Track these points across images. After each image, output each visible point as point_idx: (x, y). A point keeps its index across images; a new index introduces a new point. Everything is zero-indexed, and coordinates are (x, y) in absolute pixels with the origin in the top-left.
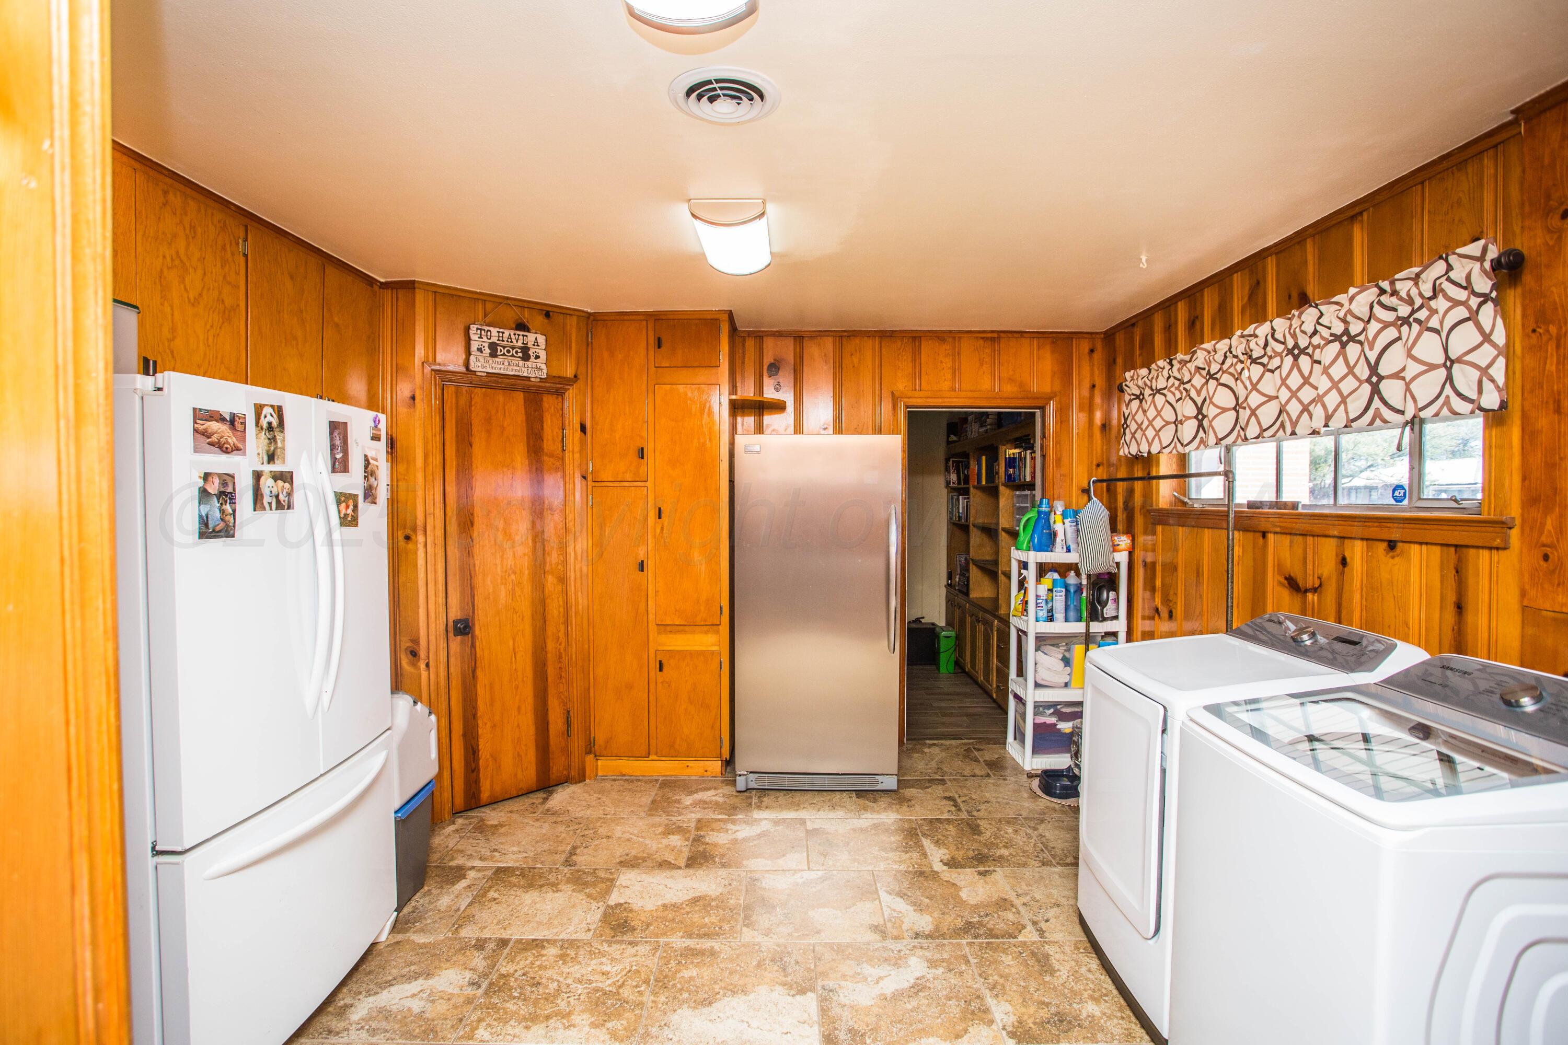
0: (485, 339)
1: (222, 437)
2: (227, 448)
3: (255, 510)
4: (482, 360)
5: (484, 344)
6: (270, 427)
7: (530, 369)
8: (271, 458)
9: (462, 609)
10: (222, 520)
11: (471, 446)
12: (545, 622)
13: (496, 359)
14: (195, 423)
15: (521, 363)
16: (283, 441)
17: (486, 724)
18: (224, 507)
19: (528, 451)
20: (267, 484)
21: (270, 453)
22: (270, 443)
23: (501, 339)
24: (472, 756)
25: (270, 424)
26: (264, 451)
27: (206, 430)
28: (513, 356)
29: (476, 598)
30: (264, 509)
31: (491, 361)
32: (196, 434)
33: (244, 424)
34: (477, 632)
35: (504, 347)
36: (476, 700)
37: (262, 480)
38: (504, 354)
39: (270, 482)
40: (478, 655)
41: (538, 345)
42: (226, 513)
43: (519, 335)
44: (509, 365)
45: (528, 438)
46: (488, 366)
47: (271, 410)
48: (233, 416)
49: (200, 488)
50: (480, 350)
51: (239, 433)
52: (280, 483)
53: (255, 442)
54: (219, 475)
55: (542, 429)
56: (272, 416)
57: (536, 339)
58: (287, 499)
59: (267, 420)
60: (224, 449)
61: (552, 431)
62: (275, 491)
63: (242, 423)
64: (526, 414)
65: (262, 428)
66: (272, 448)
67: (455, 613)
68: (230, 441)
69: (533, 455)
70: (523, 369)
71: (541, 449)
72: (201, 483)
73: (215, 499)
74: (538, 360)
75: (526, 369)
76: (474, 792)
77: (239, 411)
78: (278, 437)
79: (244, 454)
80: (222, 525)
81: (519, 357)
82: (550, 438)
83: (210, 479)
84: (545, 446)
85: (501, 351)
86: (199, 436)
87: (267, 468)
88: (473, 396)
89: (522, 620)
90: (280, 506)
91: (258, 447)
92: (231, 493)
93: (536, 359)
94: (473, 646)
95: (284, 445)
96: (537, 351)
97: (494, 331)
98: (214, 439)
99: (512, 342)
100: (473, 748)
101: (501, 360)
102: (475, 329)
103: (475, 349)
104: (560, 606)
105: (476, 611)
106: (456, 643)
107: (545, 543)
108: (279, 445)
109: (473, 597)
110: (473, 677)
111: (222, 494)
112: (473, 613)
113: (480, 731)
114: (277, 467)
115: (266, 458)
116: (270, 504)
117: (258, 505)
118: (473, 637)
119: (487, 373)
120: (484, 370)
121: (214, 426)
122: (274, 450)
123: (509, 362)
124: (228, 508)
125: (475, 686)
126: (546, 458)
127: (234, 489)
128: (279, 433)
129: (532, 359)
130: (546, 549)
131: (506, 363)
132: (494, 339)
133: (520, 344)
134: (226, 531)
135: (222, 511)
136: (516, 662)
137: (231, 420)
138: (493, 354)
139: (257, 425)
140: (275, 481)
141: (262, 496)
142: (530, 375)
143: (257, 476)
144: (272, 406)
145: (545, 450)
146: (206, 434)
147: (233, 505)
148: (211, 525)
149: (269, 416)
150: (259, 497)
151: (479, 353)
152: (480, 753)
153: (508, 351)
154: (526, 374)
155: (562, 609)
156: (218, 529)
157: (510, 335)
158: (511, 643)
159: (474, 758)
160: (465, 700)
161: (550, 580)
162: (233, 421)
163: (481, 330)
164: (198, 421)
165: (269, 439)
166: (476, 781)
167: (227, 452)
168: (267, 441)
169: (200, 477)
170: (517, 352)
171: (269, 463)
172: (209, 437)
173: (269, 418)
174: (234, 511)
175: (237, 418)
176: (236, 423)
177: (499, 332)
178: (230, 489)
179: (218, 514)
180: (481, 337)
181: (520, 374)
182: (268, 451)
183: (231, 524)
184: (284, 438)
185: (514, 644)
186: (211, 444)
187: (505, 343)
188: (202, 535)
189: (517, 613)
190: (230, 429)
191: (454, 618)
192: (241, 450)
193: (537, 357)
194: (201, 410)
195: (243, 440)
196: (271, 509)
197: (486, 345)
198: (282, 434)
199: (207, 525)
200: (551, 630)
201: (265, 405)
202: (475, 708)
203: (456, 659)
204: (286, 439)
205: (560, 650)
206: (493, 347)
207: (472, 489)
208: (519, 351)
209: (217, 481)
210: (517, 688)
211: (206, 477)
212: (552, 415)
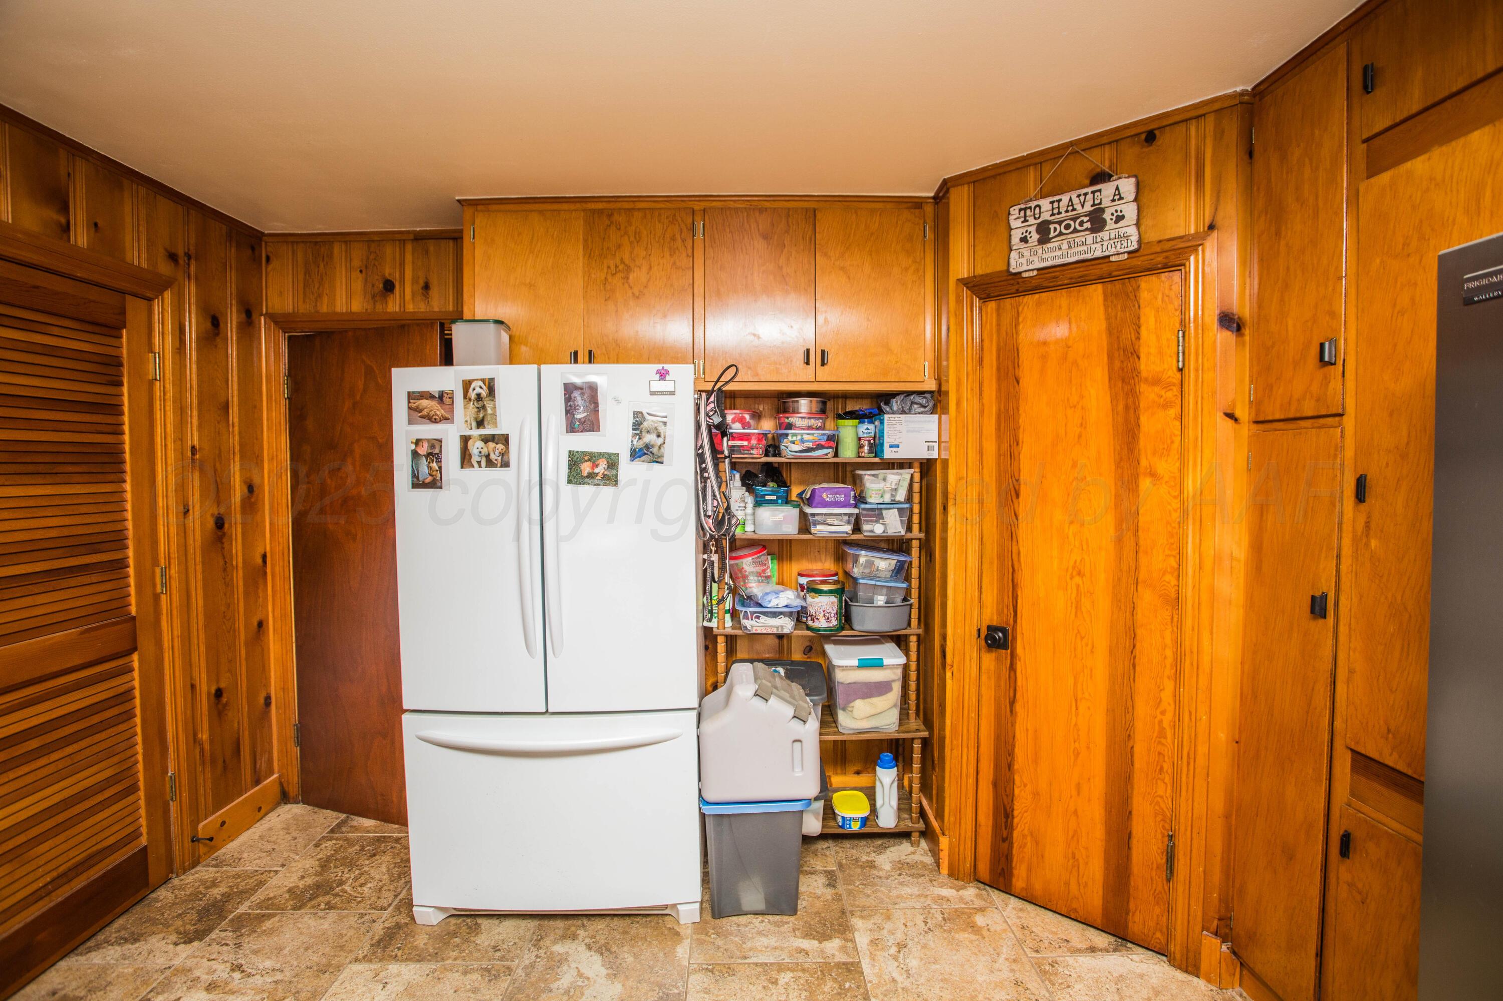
0: (1032, 221)
1: (431, 411)
2: (435, 419)
3: (462, 467)
4: (1026, 253)
5: (1029, 229)
6: (479, 397)
7: (1105, 244)
8: (480, 424)
9: (1000, 613)
10: (430, 475)
11: (1018, 382)
12: (1134, 666)
13: (1049, 245)
14: (409, 402)
15: (1090, 238)
16: (494, 408)
17: (1025, 785)
18: (431, 465)
19: (1110, 379)
20: (476, 447)
21: (479, 419)
22: (479, 411)
23: (1056, 211)
24: (1003, 820)
25: (479, 395)
26: (472, 419)
27: (417, 407)
28: (1075, 231)
29: (1019, 601)
30: (473, 466)
31: (1040, 251)
32: (410, 411)
33: (452, 398)
34: (1019, 650)
35: (1060, 223)
36: (1013, 746)
37: (470, 443)
38: (1061, 234)
39: (480, 444)
40: (1019, 683)
41: (1121, 198)
42: (433, 469)
43: (1085, 194)
44: (1070, 247)
45: (1111, 357)
46: (1036, 259)
47: (481, 383)
48: (442, 394)
49: (412, 451)
50: (1024, 240)
51: (447, 406)
52: (491, 445)
53: (462, 412)
54: (428, 440)
55: (1138, 338)
56: (481, 387)
57: (1117, 188)
58: (500, 458)
59: (475, 392)
60: (433, 420)
61: (1159, 338)
62: (485, 451)
63: (450, 398)
64: (1108, 318)
65: (470, 400)
66: (481, 415)
67: (991, 616)
68: (438, 413)
69: (1120, 384)
70: (1093, 247)
71: (1136, 372)
72: (413, 447)
73: (424, 459)
74: (1121, 224)
75: (1098, 246)
76: (1003, 869)
77: (446, 388)
78: (487, 405)
79: (453, 422)
80: (430, 479)
81: (1087, 229)
82: (1153, 350)
83: (421, 443)
84: (1142, 367)
85: (1055, 229)
86: (412, 412)
87: (476, 432)
88: (1020, 309)
89: (1092, 652)
90: (490, 463)
91: (465, 415)
92: (437, 454)
93: (1116, 222)
94: (1012, 668)
95: (495, 411)
96: (1119, 209)
97: (1045, 204)
98: (425, 413)
99: (1074, 210)
100: (1005, 809)
101: (1056, 244)
102: (1017, 211)
103: (1018, 240)
104: (1165, 647)
105: (1018, 621)
106: (989, 659)
107: (1140, 533)
108: (489, 411)
109: (1015, 598)
110: (1011, 711)
111: (429, 455)
112: (1015, 621)
113: (1017, 791)
114: (488, 431)
115: (474, 424)
116: (479, 463)
117: (466, 461)
118: (1013, 656)
119: (1038, 270)
120: (1031, 267)
121: (424, 403)
122: (483, 417)
123: (1069, 243)
124: (434, 465)
125: (1013, 725)
126: (1143, 387)
127: (441, 451)
128: (489, 402)
129: (1110, 224)
130: (1141, 542)
131: (1065, 246)
132: (1046, 216)
133: (1088, 208)
134: (434, 483)
135: (430, 468)
136: (1077, 715)
137: (439, 397)
138: (1044, 238)
139: (465, 397)
140: (485, 443)
141: (470, 456)
142: (1107, 253)
143: (465, 440)
144: (483, 380)
145: (1144, 374)
146: (418, 410)
147: (439, 464)
148: (421, 478)
149: (478, 388)
150: (467, 457)
151: (1023, 245)
152: (1016, 821)
153: (1068, 227)
154: (1098, 254)
155: (1169, 653)
156: (427, 481)
157: (1071, 200)
158: (1071, 681)
159: (1006, 822)
160: (998, 738)
161: (1147, 598)
162: (441, 397)
163: (1025, 209)
164: (411, 401)
165: (478, 408)
166: (1007, 856)
167: (436, 422)
168: (476, 410)
169: (412, 442)
170: (1081, 224)
171: (478, 428)
172: (420, 412)
173: (478, 390)
174: (440, 468)
175: (445, 395)
176: (444, 399)
177: (1052, 203)
178: (437, 451)
179: (426, 470)
180: (1025, 221)
181: (1089, 256)
182: (476, 419)
183: (438, 478)
184: (495, 405)
185: (1075, 684)
186: (421, 417)
187: (1064, 214)
188: (415, 486)
189: (1082, 638)
190: (439, 403)
191: (989, 623)
192: (449, 419)
193: (1120, 218)
194: (413, 392)
195: (451, 410)
196: (480, 466)
197: (1033, 229)
198: (492, 402)
199: (418, 478)
200: (1143, 683)
201: (474, 380)
202: (1011, 754)
203: (989, 678)
204: (497, 406)
205: (1161, 722)
206: (1043, 229)
207: (1017, 444)
208: (1086, 219)
209: (426, 445)
210: (1077, 754)
211: (418, 442)
212: (1157, 310)
